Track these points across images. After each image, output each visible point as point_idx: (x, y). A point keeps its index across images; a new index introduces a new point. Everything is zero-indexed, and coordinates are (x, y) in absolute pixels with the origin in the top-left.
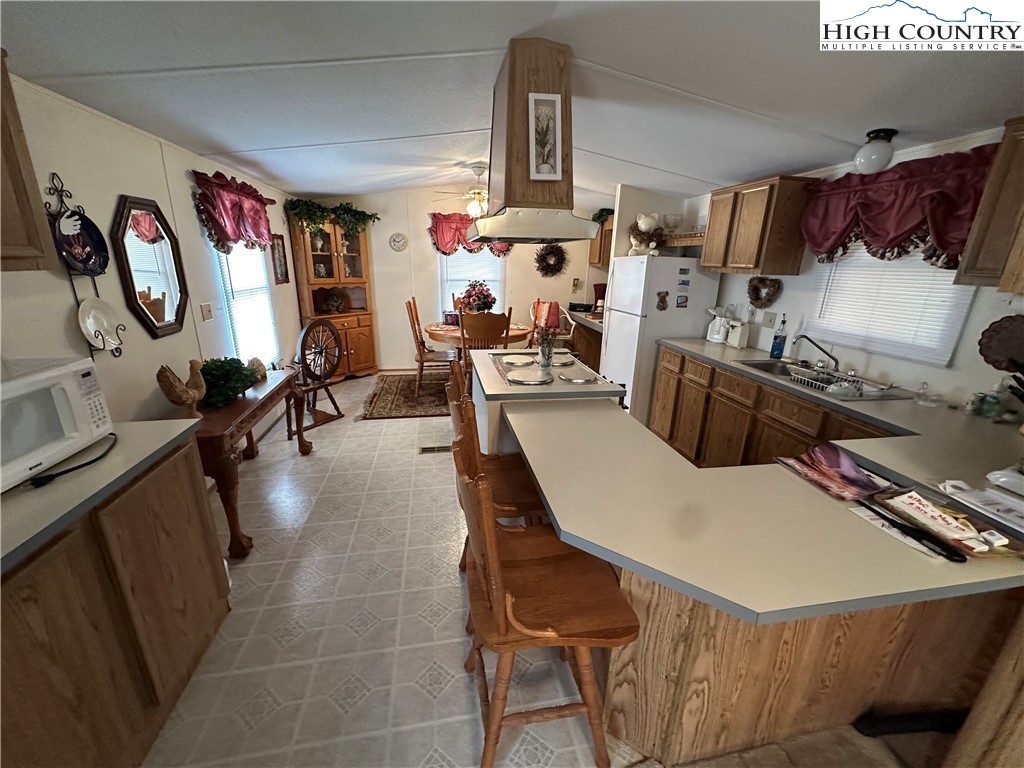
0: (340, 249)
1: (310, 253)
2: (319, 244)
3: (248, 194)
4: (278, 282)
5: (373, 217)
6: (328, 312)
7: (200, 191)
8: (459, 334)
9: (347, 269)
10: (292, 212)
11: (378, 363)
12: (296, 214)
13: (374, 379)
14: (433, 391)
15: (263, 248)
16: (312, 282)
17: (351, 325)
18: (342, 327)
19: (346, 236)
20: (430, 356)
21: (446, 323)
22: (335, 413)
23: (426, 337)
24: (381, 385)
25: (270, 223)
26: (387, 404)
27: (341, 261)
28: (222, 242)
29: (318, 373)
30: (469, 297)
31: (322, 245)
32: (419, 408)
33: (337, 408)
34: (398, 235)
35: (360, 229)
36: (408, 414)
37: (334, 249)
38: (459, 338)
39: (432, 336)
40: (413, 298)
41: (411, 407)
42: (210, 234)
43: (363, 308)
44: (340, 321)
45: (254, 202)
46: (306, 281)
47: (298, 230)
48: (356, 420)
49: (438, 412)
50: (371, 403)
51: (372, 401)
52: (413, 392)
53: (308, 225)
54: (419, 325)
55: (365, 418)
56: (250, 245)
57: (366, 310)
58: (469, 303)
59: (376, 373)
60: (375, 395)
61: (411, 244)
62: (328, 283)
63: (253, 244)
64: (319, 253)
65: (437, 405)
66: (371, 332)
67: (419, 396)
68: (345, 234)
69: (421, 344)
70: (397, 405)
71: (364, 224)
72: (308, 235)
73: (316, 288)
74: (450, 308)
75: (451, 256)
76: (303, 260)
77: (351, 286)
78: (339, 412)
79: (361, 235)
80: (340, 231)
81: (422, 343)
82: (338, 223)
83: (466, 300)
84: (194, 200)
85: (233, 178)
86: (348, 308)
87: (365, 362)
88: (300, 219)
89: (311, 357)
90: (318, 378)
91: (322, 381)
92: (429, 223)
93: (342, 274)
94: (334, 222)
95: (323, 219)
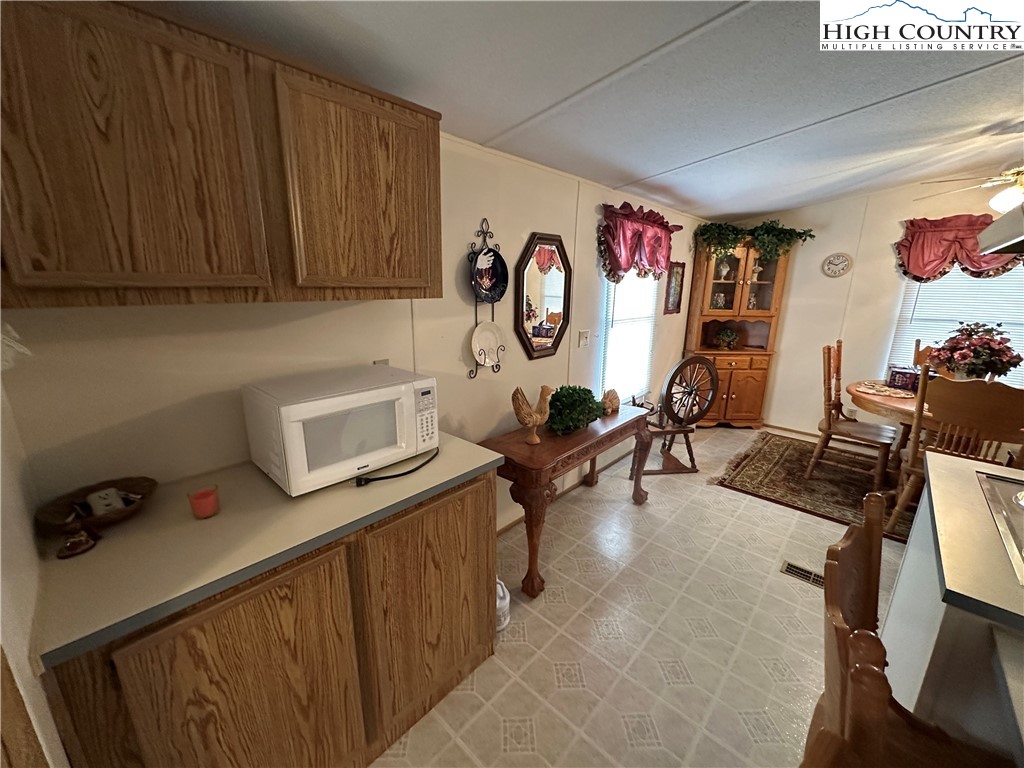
0: (748, 276)
1: (711, 281)
2: (724, 272)
3: (654, 222)
4: (667, 311)
5: (806, 235)
6: (717, 347)
7: (605, 223)
8: (912, 407)
9: (753, 299)
10: (700, 239)
11: (764, 416)
12: (704, 240)
13: (754, 435)
14: (838, 477)
15: (657, 277)
16: (705, 313)
17: (740, 365)
18: (728, 367)
19: (760, 261)
20: (845, 427)
21: (891, 384)
22: (688, 465)
23: (846, 399)
24: (760, 445)
25: (672, 251)
26: (758, 475)
27: (747, 289)
28: (614, 271)
29: (681, 415)
30: (953, 349)
31: (728, 273)
32: (806, 497)
33: (692, 460)
34: (838, 256)
35: (781, 252)
36: (785, 500)
37: (740, 276)
38: (909, 414)
39: (856, 400)
40: (839, 342)
41: (793, 490)
42: (605, 264)
43: (762, 347)
44: (727, 360)
45: (658, 230)
46: (698, 312)
47: (703, 258)
48: (710, 482)
49: (836, 515)
50: (737, 467)
51: (738, 464)
52: (803, 469)
53: (716, 250)
54: (838, 379)
55: (721, 483)
56: (642, 274)
57: (766, 350)
58: (950, 359)
59: (758, 428)
60: (746, 456)
61: (857, 268)
62: (723, 315)
63: (646, 273)
64: (722, 281)
65: (837, 502)
66: (765, 378)
67: (811, 478)
68: (759, 259)
69: (834, 406)
70: (772, 481)
71: (789, 244)
72: (713, 262)
73: (708, 320)
74: (906, 361)
75: (929, 284)
76: (702, 289)
77: (752, 320)
78: (694, 466)
79: (782, 259)
80: (753, 254)
81: (838, 406)
82: (754, 246)
83: (944, 355)
84: (598, 232)
85: (641, 207)
86: (743, 346)
87: (746, 412)
88: (709, 245)
89: (679, 396)
90: (680, 421)
91: (683, 425)
92: (899, 234)
93: (744, 306)
94: (748, 246)
95: (735, 241)
